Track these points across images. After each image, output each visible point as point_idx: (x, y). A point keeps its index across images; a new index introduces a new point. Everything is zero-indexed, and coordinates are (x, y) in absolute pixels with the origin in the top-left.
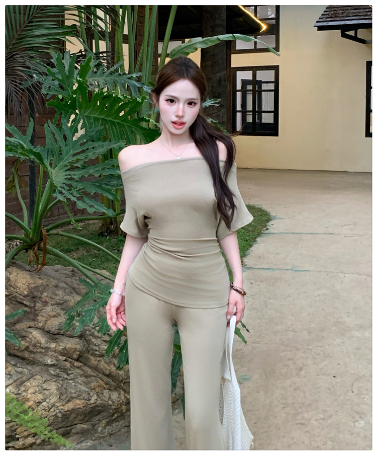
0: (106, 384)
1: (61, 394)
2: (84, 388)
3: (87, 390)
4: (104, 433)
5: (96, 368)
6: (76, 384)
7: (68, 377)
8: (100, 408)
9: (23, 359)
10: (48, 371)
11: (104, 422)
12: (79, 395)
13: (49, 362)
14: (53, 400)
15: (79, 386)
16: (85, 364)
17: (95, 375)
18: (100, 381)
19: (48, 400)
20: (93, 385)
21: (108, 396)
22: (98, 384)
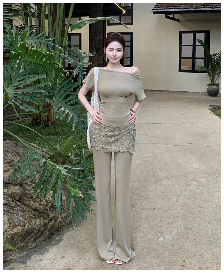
0: (34, 215)
1: (10, 223)
2: (21, 219)
3: (23, 220)
4: (32, 246)
5: (28, 206)
6: (18, 217)
7: (13, 212)
8: (30, 231)
11: (32, 239)
12: (19, 224)
13: (4, 202)
14: (6, 227)
15: (19, 218)
16: (23, 204)
17: (28, 210)
18: (31, 214)
20: (26, 216)
21: (34, 222)
22: (29, 215)
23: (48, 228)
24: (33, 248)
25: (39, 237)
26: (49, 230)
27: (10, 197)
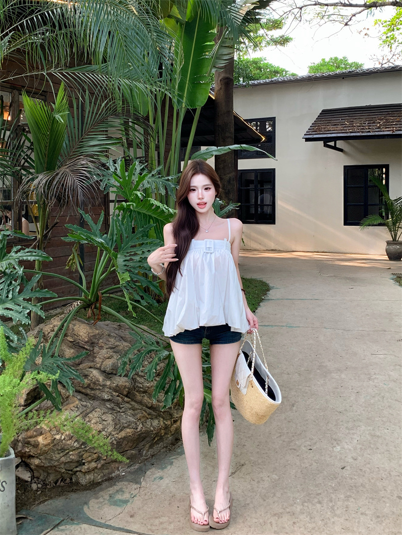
0: (149, 414)
1: (116, 424)
2: (132, 419)
3: (135, 420)
4: (147, 456)
5: (140, 403)
6: (126, 416)
7: (120, 410)
8: (144, 434)
9: (86, 395)
10: (105, 405)
11: (148, 446)
12: (129, 425)
13: (106, 397)
14: (110, 429)
15: (129, 417)
16: (132, 400)
17: (140, 408)
18: (144, 413)
19: (106, 430)
20: (138, 416)
21: (150, 424)
22: (142, 415)
23: (171, 432)
24: (149, 458)
25: (157, 443)
26: (172, 435)
27: (116, 392)
